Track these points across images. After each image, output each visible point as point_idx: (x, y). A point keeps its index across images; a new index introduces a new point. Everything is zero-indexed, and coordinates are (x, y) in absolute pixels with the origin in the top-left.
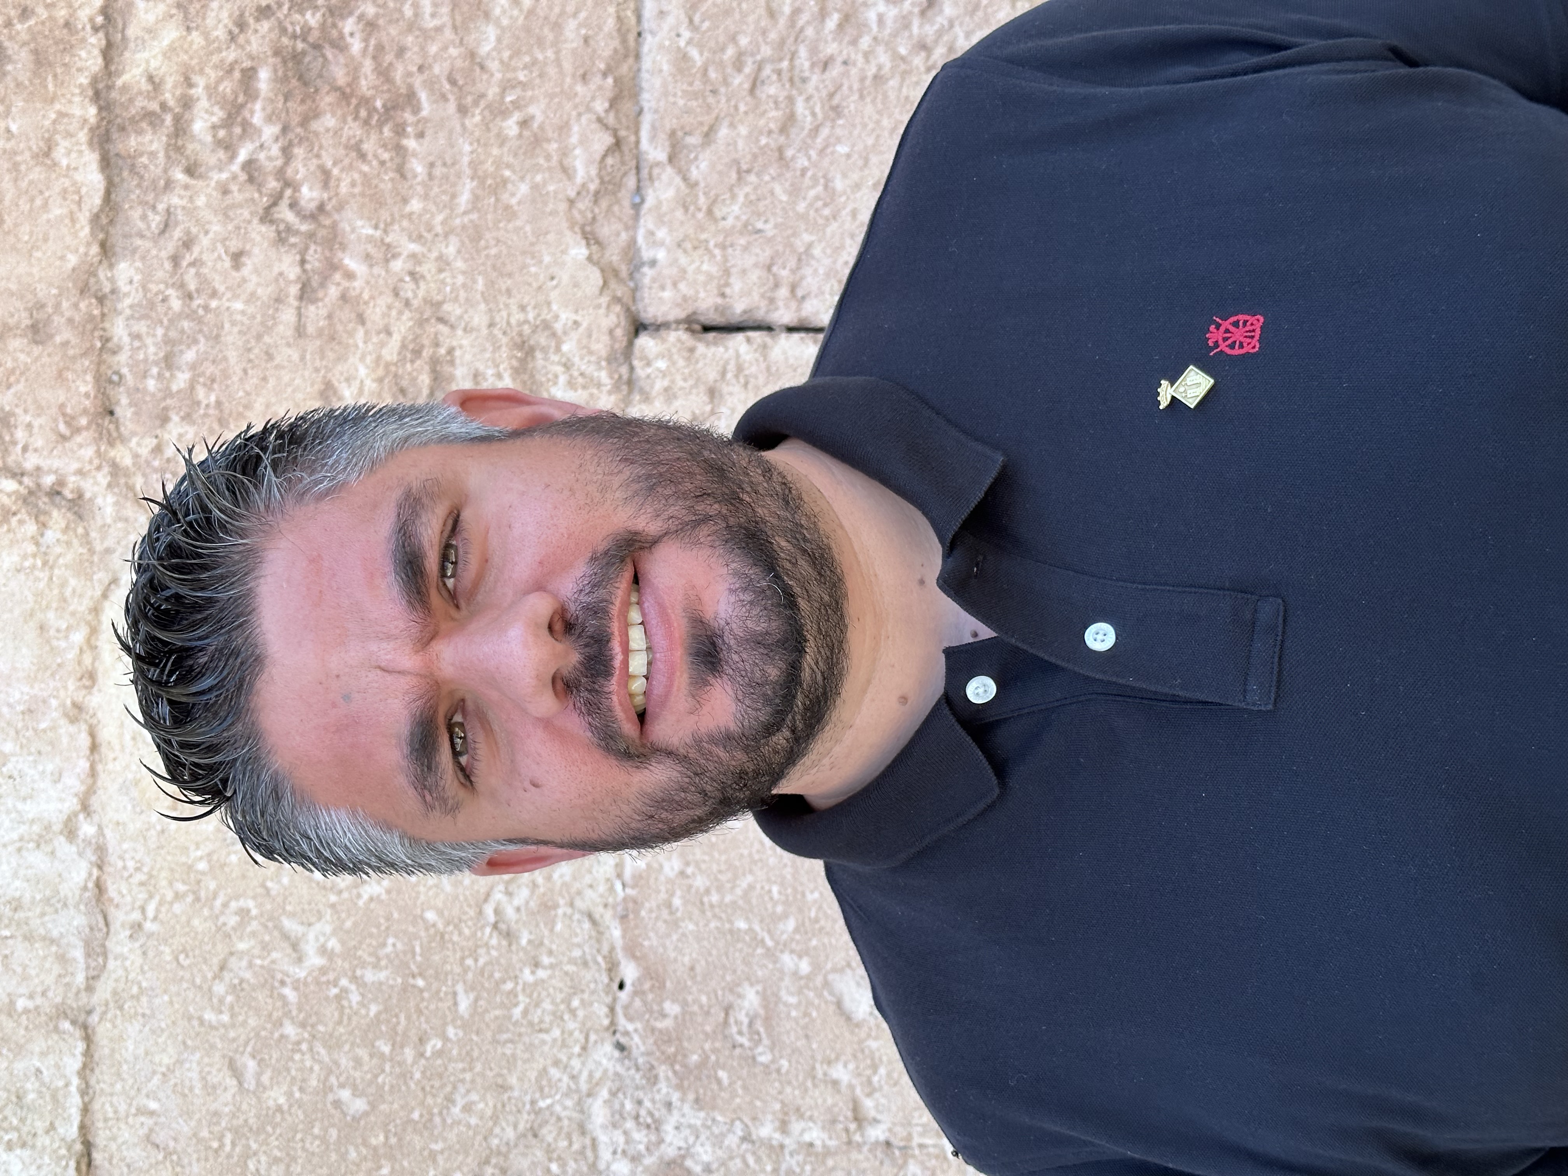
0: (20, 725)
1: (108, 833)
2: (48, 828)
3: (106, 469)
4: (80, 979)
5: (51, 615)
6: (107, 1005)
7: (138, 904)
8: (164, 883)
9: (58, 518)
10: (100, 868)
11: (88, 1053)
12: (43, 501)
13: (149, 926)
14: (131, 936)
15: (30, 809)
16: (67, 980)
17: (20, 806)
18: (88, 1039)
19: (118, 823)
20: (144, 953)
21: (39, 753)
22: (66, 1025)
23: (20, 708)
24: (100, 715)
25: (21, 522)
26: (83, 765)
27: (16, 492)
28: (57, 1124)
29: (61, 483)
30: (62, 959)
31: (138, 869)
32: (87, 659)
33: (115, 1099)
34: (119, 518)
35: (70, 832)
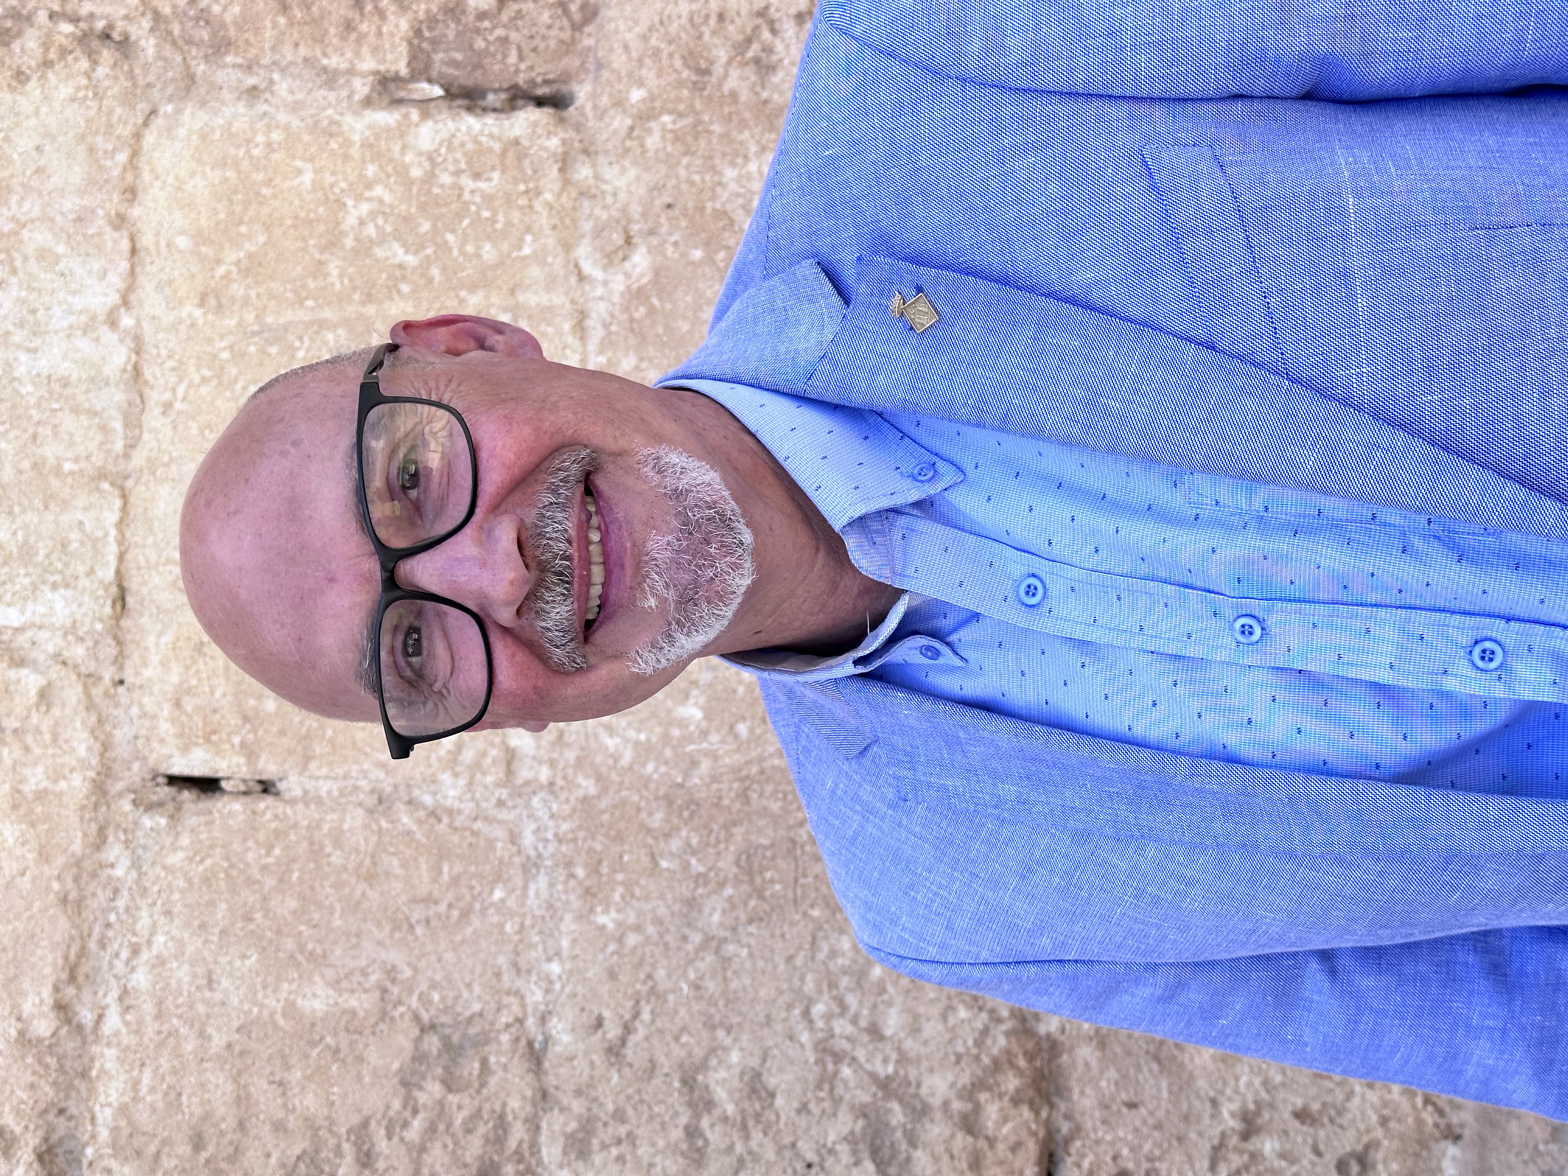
0: (72, 230)
1: (145, 324)
2: (93, 318)
3: (149, 16)
4: (119, 446)
5: (99, 139)
6: (141, 471)
7: (170, 386)
8: (192, 369)
9: (107, 55)
10: (138, 353)
11: (124, 508)
12: (95, 43)
13: (178, 405)
14: (164, 413)
15: (77, 302)
16: (109, 446)
17: (70, 299)
18: (125, 497)
19: (153, 318)
20: (175, 428)
21: (88, 255)
22: (106, 486)
23: (72, 216)
24: (139, 224)
25: (76, 59)
26: (124, 265)
27: (72, 34)
28: (97, 568)
29: (111, 26)
30: (104, 429)
31: (169, 357)
32: (129, 177)
33: (147, 551)
34: (159, 57)
35: (112, 322)
